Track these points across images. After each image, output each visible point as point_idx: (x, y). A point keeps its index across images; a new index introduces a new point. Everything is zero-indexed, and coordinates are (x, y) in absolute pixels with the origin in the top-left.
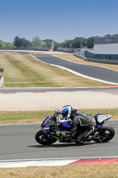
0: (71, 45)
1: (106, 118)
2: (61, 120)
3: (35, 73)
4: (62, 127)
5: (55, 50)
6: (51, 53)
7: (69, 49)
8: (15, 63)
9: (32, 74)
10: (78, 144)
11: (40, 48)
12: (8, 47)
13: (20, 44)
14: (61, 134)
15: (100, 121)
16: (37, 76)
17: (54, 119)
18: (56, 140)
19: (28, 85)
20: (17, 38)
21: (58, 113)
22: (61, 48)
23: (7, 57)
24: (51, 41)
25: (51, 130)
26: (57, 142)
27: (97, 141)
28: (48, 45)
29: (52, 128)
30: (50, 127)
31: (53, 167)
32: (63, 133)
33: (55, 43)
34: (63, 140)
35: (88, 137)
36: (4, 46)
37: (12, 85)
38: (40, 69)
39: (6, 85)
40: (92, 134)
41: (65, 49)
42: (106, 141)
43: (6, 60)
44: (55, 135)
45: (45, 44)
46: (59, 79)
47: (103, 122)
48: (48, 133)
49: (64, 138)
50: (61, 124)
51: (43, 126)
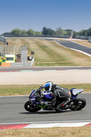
0: (86, 34)
1: (79, 91)
2: (44, 93)
3: (59, 55)
4: (45, 98)
5: (73, 38)
6: (71, 39)
7: (84, 37)
8: (43, 48)
9: (56, 56)
10: (58, 111)
11: (62, 36)
12: (37, 35)
13: (47, 33)
14: (44, 104)
15: (75, 94)
16: (60, 57)
17: (39, 92)
18: (40, 108)
19: (53, 64)
20: (44, 28)
21: (42, 88)
22: (78, 36)
23: (37, 43)
24: (71, 30)
25: (36, 101)
26: (42, 110)
27: (73, 109)
28: (69, 33)
29: (37, 99)
30: (36, 98)
31: (73, 128)
32: (46, 103)
33: (74, 32)
34: (46, 108)
35: (65, 106)
36: (35, 34)
37: (41, 65)
38: (62, 52)
39: (36, 65)
40: (68, 104)
41: (81, 37)
42: (79, 109)
43: (36, 45)
44: (40, 104)
45: (66, 33)
46: (76, 60)
47: (77, 95)
48: (34, 103)
49: (47, 107)
50: (45, 96)
51: (30, 98)
